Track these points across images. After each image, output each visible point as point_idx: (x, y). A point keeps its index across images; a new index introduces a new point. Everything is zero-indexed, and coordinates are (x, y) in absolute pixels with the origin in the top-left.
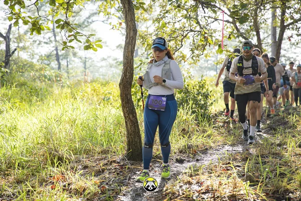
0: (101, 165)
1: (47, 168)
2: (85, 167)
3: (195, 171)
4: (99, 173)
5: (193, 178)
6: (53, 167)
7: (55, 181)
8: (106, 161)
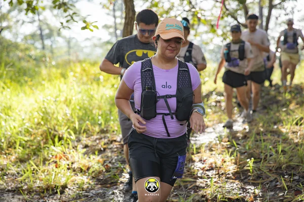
0: (102, 143)
1: (48, 148)
2: (86, 146)
3: (196, 149)
4: (100, 152)
5: (196, 155)
6: (54, 146)
7: (58, 160)
8: (106, 140)
